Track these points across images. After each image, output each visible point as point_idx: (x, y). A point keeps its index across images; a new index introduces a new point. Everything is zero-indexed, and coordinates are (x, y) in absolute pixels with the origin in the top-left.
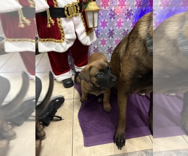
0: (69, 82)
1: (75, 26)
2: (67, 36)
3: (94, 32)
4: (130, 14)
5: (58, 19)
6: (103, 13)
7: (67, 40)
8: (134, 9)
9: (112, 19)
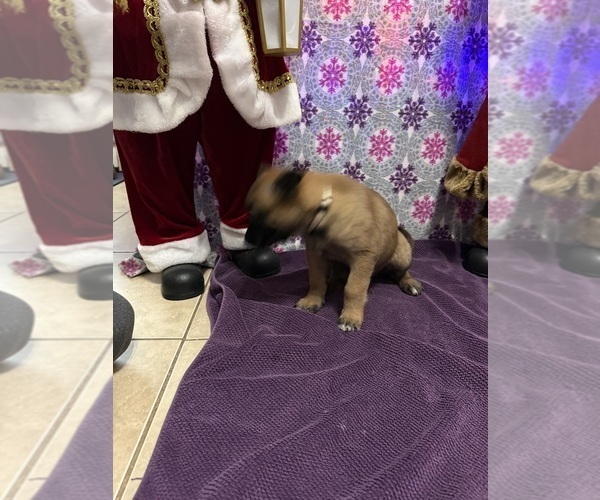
7: (178, 84)
8: (443, 23)
9: (363, 57)
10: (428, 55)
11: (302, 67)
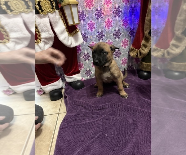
2: (43, 35)
7: (44, 40)
8: (122, 6)
9: (100, 19)
10: (119, 16)
11: (82, 25)
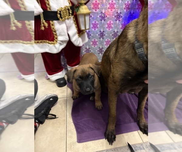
0: (62, 82)
1: (68, 28)
2: (60, 38)
3: (86, 33)
4: (120, 17)
5: (51, 22)
6: (93, 15)
7: (60, 42)
8: (123, 12)
9: (103, 21)
